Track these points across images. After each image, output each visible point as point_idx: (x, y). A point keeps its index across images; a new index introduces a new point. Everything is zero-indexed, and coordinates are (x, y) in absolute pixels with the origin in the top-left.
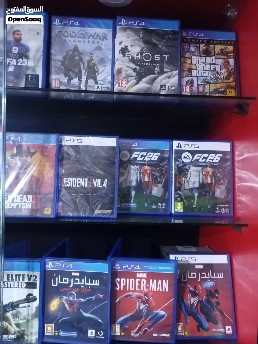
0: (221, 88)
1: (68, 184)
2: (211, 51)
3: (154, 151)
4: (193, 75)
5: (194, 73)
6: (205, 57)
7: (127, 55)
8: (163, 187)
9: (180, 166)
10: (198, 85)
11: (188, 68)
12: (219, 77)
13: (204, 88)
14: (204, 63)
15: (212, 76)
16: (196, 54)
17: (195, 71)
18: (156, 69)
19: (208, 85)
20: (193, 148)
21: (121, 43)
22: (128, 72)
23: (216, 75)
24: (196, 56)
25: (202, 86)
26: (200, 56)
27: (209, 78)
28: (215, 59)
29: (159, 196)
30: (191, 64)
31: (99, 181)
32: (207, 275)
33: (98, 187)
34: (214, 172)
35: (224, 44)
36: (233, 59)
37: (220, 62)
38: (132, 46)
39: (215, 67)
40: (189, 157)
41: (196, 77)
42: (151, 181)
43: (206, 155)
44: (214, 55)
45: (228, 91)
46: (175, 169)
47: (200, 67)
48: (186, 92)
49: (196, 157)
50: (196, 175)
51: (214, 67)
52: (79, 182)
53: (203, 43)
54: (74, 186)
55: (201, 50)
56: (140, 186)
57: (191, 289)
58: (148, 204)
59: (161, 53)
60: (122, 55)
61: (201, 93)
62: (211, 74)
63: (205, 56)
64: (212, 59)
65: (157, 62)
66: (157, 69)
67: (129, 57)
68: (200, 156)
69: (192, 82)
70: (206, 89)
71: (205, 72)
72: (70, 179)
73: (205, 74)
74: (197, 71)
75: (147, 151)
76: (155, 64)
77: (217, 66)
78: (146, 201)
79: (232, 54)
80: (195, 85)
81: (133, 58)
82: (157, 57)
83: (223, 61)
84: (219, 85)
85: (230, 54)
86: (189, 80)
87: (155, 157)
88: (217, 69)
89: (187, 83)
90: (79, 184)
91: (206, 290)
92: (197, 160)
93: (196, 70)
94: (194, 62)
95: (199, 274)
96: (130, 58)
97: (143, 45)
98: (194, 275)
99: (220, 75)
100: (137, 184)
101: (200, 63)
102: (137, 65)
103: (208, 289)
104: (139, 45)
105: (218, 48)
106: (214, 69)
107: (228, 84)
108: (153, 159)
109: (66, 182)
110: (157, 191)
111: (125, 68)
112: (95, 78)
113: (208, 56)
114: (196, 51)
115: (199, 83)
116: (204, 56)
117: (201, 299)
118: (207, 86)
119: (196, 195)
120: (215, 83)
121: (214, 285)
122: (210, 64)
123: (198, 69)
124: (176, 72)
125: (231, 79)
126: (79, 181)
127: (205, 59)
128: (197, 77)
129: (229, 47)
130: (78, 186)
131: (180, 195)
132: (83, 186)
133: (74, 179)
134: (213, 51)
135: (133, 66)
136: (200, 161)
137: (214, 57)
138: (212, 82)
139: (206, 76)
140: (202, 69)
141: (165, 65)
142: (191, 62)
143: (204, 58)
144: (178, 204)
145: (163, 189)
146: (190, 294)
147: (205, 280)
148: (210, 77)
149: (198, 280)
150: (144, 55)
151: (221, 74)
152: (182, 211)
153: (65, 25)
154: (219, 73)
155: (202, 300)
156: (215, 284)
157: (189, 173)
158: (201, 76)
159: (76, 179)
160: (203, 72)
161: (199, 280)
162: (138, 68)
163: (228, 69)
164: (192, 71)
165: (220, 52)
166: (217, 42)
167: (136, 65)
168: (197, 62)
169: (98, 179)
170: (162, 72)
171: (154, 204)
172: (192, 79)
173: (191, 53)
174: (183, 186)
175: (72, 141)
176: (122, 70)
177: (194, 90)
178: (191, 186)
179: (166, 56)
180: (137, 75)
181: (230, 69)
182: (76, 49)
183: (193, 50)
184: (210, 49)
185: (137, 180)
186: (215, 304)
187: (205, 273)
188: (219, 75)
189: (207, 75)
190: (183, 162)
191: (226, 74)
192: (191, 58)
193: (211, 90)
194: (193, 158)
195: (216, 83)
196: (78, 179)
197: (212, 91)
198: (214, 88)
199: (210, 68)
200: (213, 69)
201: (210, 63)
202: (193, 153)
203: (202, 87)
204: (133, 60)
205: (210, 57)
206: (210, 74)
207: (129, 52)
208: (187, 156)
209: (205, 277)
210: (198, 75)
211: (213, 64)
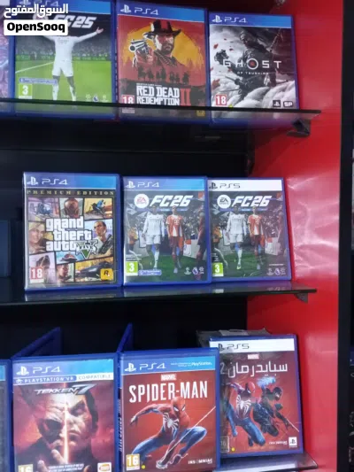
0: (92, 268)
4: (48, 250)
5: (50, 246)
8: (199, 243)
10: (57, 265)
11: (40, 238)
12: (89, 250)
13: (66, 269)
14: (66, 229)
15: (78, 249)
16: (54, 214)
18: (266, 79)
19: (73, 264)
25: (63, 267)
26: (61, 218)
27: (74, 253)
28: (85, 220)
30: (45, 232)
34: (262, 221)
35: (98, 196)
36: (111, 221)
37: (91, 225)
44: (83, 215)
45: (103, 271)
47: (60, 236)
48: (36, 278)
50: (238, 225)
53: (65, 195)
55: (62, 207)
61: (61, 276)
63: (68, 216)
64: (79, 223)
69: (46, 261)
70: (69, 270)
71: (67, 243)
73: (68, 246)
74: (55, 243)
76: (264, 73)
77: (86, 232)
79: (111, 212)
80: (52, 265)
82: (266, 64)
83: (96, 225)
84: (89, 264)
85: (107, 212)
86: (42, 259)
88: (86, 238)
89: (38, 263)
93: (54, 241)
94: (50, 228)
101: (60, 229)
105: (90, 202)
106: (83, 238)
107: (103, 260)
113: (72, 217)
114: (54, 210)
115: (58, 262)
118: (71, 266)
119: (240, 252)
122: (76, 229)
123: (56, 239)
125: (108, 253)
127: (72, 222)
128: (55, 252)
129: (105, 200)
134: (81, 208)
137: (82, 218)
138: (78, 259)
139: (69, 250)
140: (63, 239)
142: (46, 228)
143: (67, 220)
151: (92, 245)
157: (228, 223)
158: (61, 250)
160: (64, 243)
163: (103, 236)
164: (47, 243)
166: (88, 193)
168: (56, 227)
172: (47, 256)
173: (44, 214)
177: (49, 274)
178: (232, 240)
181: (107, 236)
183: (48, 209)
184: (76, 204)
189: (71, 249)
191: (100, 245)
192: (44, 223)
195: (85, 260)
197: (78, 274)
198: (82, 268)
199: (76, 237)
205: (76, 219)
206: (75, 245)
210: (56, 249)
211: (80, 229)
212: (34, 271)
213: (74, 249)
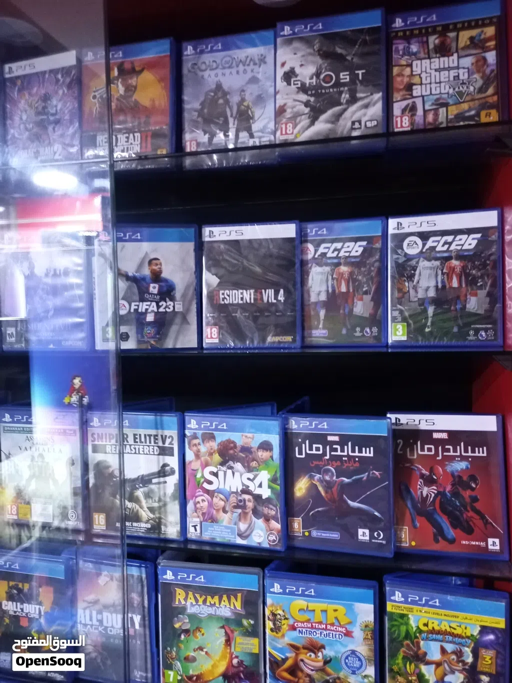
0: (469, 110)
1: (225, 300)
2: (450, 44)
3: (356, 240)
4: (415, 94)
5: (417, 91)
6: (439, 58)
7: (294, 81)
8: (372, 299)
9: (400, 261)
10: (425, 111)
11: (405, 83)
12: (465, 91)
13: (436, 115)
14: (436, 70)
15: (451, 91)
16: (422, 55)
17: (420, 86)
18: (343, 95)
19: (445, 109)
20: (425, 228)
21: (283, 65)
22: (295, 110)
23: (459, 88)
24: (421, 59)
25: (432, 112)
26: (429, 58)
27: (446, 95)
28: (459, 57)
29: (367, 315)
30: (412, 75)
31: (271, 292)
32: (455, 451)
33: (270, 301)
34: (464, 268)
35: (476, 27)
36: (494, 53)
37: (467, 62)
38: (302, 65)
39: (459, 74)
40: (416, 244)
41: (421, 98)
42: (351, 291)
43: (450, 238)
44: (457, 51)
45: (483, 113)
46: (392, 267)
47: (429, 79)
48: (402, 126)
49: (430, 243)
50: (430, 276)
51: (457, 74)
52: (242, 296)
53: (434, 32)
54: (234, 302)
55: (431, 46)
56: (334, 301)
57: (424, 472)
58: (348, 330)
59: (351, 69)
60: (285, 83)
61: (430, 124)
62: (450, 88)
63: (438, 55)
64: (453, 60)
65: (344, 85)
66: (345, 97)
67: (298, 84)
68: (439, 242)
69: (413, 109)
70: (440, 116)
71: (438, 85)
72: (228, 291)
73: (438, 89)
74: (424, 86)
75: (344, 241)
76: (342, 89)
77: (461, 71)
78: (345, 325)
79: (494, 43)
80: (420, 112)
81: (303, 84)
82: (345, 77)
83: (474, 60)
84: (465, 106)
85: (488, 44)
86: (408, 105)
87: (356, 249)
88: (461, 77)
89: (404, 111)
90: (242, 299)
91: (452, 474)
92: (433, 248)
93: (421, 84)
94: (417, 70)
95: (440, 448)
96: (299, 86)
97: (319, 60)
98: (429, 450)
99: (467, 87)
100: (328, 297)
101: (428, 70)
102: (311, 95)
103: (456, 474)
104: (313, 63)
105: (465, 35)
106: (457, 77)
107: (484, 101)
108: (353, 254)
109: (223, 296)
110: (361, 307)
111: (290, 103)
112: (249, 130)
113: (443, 56)
114: (422, 50)
115: (427, 107)
116: (436, 57)
117: (441, 490)
118: (442, 111)
119: (431, 311)
120: (458, 102)
121: (467, 468)
122: (449, 69)
123: (424, 81)
124: (378, 96)
125: (490, 91)
126: (242, 293)
127: (438, 62)
128: (423, 96)
130: (240, 302)
131: (401, 312)
132: (248, 301)
133: (234, 291)
134: (454, 45)
135: (304, 97)
136: (438, 249)
137: (456, 55)
138: (451, 101)
139: (440, 93)
140: (433, 81)
141: (359, 87)
142: (412, 71)
143: (437, 60)
144: (398, 327)
145: (372, 303)
146: (421, 480)
147: (452, 459)
148: (448, 93)
149: (438, 458)
150: (322, 76)
151: (469, 84)
152: (405, 338)
153: (202, 52)
154: (465, 84)
155: (445, 491)
156: (469, 466)
157: (417, 272)
158: (431, 94)
159: (236, 291)
160: (433, 86)
161: (440, 458)
162: (312, 99)
163: (484, 73)
164: (414, 87)
165: (468, 43)
166: (463, 25)
167: (308, 95)
168: (424, 69)
169: (270, 290)
170: (353, 100)
171: (358, 329)
172: (414, 102)
173: (410, 56)
174: (407, 296)
175: (228, 233)
176: (285, 107)
177: (417, 121)
178: (421, 294)
179: (360, 72)
180: (311, 111)
181: (488, 71)
182: (219, 87)
183: (415, 50)
184: (449, 40)
185: (328, 291)
186: (468, 500)
187: (451, 447)
188: (465, 88)
189: (443, 91)
190: (406, 255)
191: (480, 83)
192: (411, 66)
193: (450, 117)
194: (424, 245)
195: (460, 103)
196: (240, 291)
197: (451, 119)
198: (455, 112)
199: (449, 78)
200: (454, 77)
201: (449, 67)
202: (424, 236)
203: (433, 114)
204: (303, 89)
205: (448, 56)
206: (447, 87)
207: (296, 76)
208: (413, 243)
209: (452, 453)
210: (424, 94)
211: (453, 68)
212: (399, 119)
213: (446, 91)
